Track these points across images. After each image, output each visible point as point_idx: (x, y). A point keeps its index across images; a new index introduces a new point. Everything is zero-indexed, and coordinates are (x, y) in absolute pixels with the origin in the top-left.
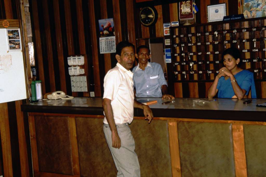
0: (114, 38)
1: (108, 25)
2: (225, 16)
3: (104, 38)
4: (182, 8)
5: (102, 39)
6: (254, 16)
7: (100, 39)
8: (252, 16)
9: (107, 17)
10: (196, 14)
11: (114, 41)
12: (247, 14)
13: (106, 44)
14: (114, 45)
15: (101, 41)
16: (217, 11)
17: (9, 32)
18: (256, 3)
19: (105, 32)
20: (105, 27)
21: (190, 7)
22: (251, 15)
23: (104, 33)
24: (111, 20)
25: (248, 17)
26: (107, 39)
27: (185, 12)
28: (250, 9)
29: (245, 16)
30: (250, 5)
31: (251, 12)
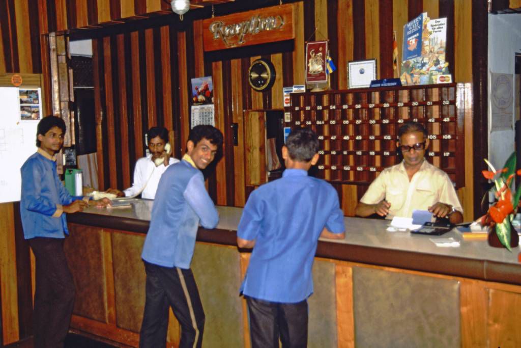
0: (212, 106)
1: (204, 87)
2: (375, 79)
3: (198, 107)
4: (310, 64)
5: (195, 109)
6: (416, 82)
7: (193, 107)
8: (414, 81)
9: (203, 75)
10: (331, 74)
11: (212, 113)
12: (406, 79)
13: (200, 116)
14: (212, 118)
15: (193, 110)
16: (362, 72)
17: (21, 93)
18: (420, 62)
19: (201, 98)
20: (200, 89)
21: (322, 63)
22: (412, 81)
23: (198, 100)
24: (209, 80)
25: (407, 82)
26: (203, 108)
27: (314, 70)
28: (411, 71)
29: (403, 81)
30: (411, 65)
31: (412, 75)
